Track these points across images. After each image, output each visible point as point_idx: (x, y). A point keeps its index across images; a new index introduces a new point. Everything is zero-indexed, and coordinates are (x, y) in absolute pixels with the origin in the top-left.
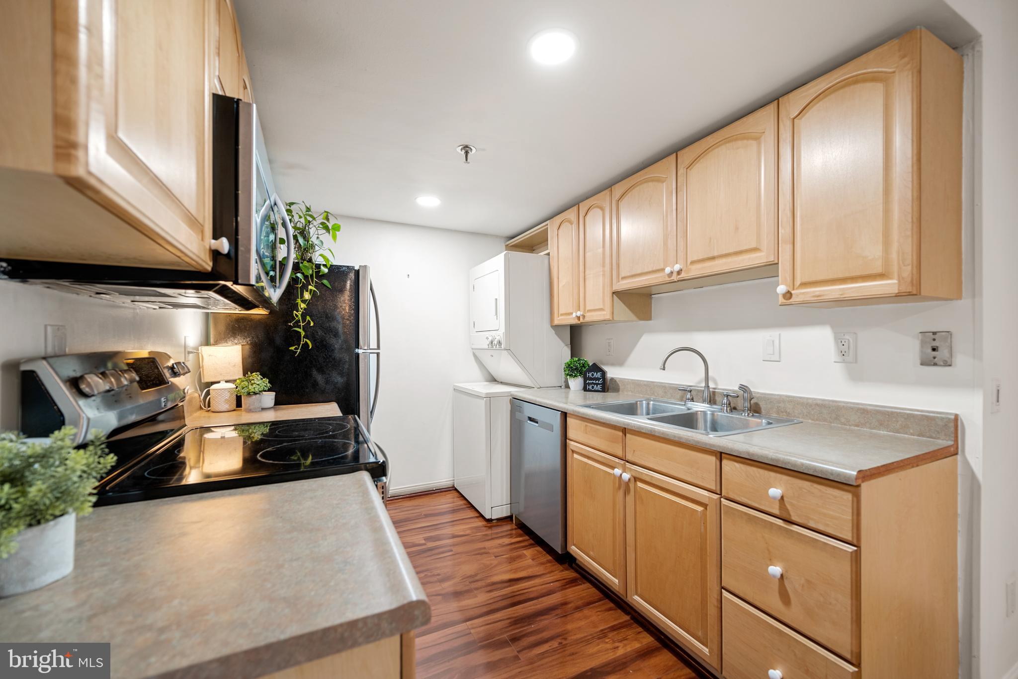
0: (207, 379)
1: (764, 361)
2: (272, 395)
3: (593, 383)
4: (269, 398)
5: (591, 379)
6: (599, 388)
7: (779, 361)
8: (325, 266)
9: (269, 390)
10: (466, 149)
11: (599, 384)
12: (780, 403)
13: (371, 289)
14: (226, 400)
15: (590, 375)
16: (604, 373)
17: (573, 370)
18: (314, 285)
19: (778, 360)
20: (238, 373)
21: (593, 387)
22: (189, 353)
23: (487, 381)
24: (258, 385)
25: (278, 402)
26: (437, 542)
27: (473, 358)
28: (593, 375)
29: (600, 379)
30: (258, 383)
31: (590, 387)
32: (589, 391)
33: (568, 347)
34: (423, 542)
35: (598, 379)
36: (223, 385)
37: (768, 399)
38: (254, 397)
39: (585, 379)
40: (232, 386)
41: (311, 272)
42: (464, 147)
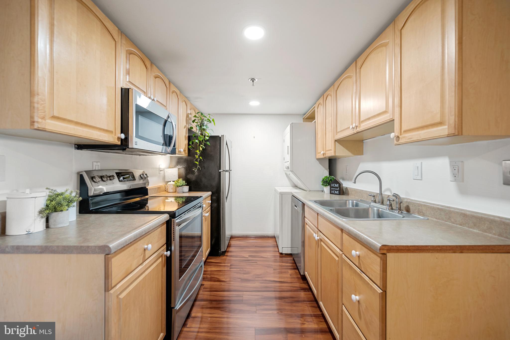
0: (167, 180)
1: (414, 179)
2: (188, 187)
3: (334, 190)
4: (186, 188)
5: (333, 187)
6: (337, 192)
7: (422, 180)
8: (208, 136)
9: (186, 185)
10: (253, 80)
11: (337, 190)
12: (419, 206)
13: (227, 144)
14: (172, 188)
15: (333, 185)
16: (340, 184)
17: (326, 182)
18: (203, 144)
19: (420, 179)
20: (176, 178)
21: (334, 192)
22: (161, 171)
23: (293, 187)
24: (180, 183)
25: (190, 190)
26: (253, 258)
27: (285, 175)
28: (334, 185)
29: (338, 187)
30: (180, 182)
31: (333, 192)
32: (333, 194)
33: (327, 170)
34: (248, 257)
35: (337, 188)
36: (172, 183)
37: (414, 204)
38: (179, 187)
39: (331, 187)
40: (174, 183)
41: (202, 139)
42: (252, 79)
